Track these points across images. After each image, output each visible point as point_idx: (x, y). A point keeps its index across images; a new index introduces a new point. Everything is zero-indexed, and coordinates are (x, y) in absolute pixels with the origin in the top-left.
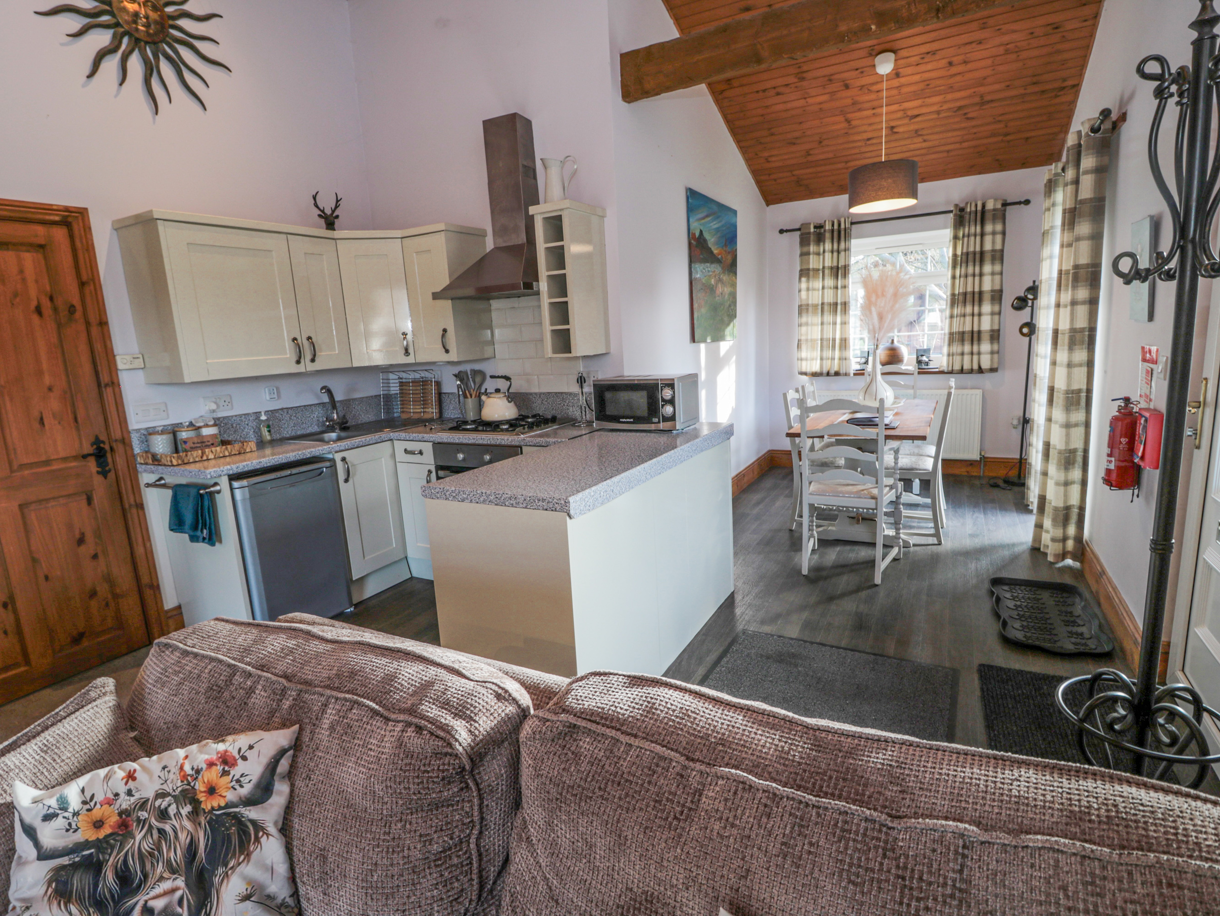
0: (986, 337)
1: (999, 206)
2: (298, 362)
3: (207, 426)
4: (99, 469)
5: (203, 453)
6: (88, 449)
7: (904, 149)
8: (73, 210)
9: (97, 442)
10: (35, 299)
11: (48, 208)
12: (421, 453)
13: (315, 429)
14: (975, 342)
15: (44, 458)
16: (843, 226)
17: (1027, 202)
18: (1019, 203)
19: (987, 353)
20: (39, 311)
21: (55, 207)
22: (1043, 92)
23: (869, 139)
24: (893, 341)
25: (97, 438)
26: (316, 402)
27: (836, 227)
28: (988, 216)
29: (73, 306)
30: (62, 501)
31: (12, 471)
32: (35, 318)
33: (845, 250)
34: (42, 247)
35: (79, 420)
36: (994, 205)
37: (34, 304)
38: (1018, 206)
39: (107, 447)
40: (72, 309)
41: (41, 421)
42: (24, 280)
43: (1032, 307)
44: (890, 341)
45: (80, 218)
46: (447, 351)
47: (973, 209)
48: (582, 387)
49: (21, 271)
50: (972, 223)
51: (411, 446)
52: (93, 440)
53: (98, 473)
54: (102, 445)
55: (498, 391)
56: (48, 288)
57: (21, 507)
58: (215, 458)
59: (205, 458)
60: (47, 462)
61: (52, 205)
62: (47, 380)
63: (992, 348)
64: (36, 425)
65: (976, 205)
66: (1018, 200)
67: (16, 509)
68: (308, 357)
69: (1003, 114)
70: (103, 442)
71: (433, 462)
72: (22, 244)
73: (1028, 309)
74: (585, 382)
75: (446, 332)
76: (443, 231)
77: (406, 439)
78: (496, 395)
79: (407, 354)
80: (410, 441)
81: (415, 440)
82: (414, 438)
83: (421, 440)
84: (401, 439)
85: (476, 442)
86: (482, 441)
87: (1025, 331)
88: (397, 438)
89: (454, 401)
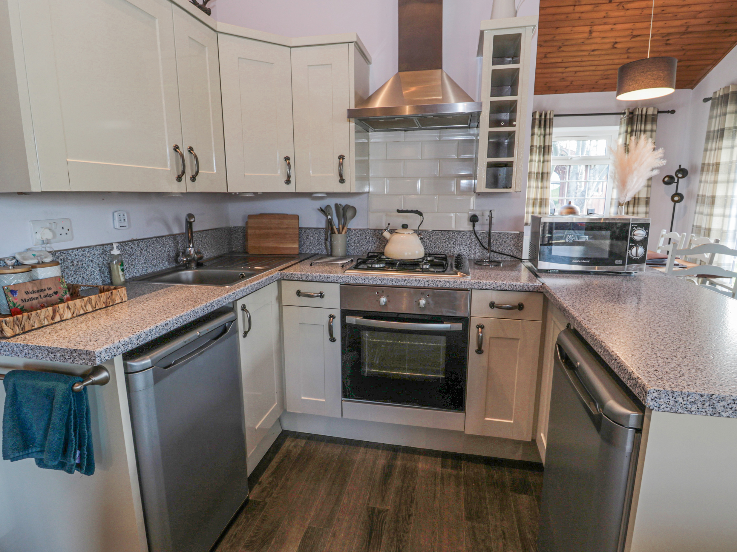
0: (643, 202)
1: (656, 113)
2: (179, 179)
3: (42, 264)
5: (54, 312)
7: (611, 62)
12: (321, 295)
13: (165, 265)
14: (636, 205)
16: (548, 117)
17: (673, 112)
18: (668, 112)
19: (643, 213)
22: (725, 30)
23: (594, 50)
24: (570, 203)
26: (166, 233)
27: (543, 117)
28: (649, 118)
33: (549, 134)
36: (653, 111)
38: (667, 114)
43: (678, 183)
44: (568, 203)
46: (342, 181)
47: (640, 113)
48: (474, 226)
50: (639, 122)
51: (305, 287)
55: (405, 226)
58: (73, 317)
59: (58, 319)
63: (646, 210)
65: (642, 111)
66: (667, 110)
68: (189, 174)
69: (689, 44)
71: (338, 306)
73: (674, 185)
74: (477, 221)
75: (343, 159)
76: (353, 42)
77: (301, 279)
78: (405, 231)
79: (288, 182)
80: (306, 281)
81: (315, 280)
82: (314, 278)
83: (325, 280)
84: (294, 279)
85: (408, 284)
86: (416, 283)
87: (676, 198)
88: (286, 278)
89: (312, 236)
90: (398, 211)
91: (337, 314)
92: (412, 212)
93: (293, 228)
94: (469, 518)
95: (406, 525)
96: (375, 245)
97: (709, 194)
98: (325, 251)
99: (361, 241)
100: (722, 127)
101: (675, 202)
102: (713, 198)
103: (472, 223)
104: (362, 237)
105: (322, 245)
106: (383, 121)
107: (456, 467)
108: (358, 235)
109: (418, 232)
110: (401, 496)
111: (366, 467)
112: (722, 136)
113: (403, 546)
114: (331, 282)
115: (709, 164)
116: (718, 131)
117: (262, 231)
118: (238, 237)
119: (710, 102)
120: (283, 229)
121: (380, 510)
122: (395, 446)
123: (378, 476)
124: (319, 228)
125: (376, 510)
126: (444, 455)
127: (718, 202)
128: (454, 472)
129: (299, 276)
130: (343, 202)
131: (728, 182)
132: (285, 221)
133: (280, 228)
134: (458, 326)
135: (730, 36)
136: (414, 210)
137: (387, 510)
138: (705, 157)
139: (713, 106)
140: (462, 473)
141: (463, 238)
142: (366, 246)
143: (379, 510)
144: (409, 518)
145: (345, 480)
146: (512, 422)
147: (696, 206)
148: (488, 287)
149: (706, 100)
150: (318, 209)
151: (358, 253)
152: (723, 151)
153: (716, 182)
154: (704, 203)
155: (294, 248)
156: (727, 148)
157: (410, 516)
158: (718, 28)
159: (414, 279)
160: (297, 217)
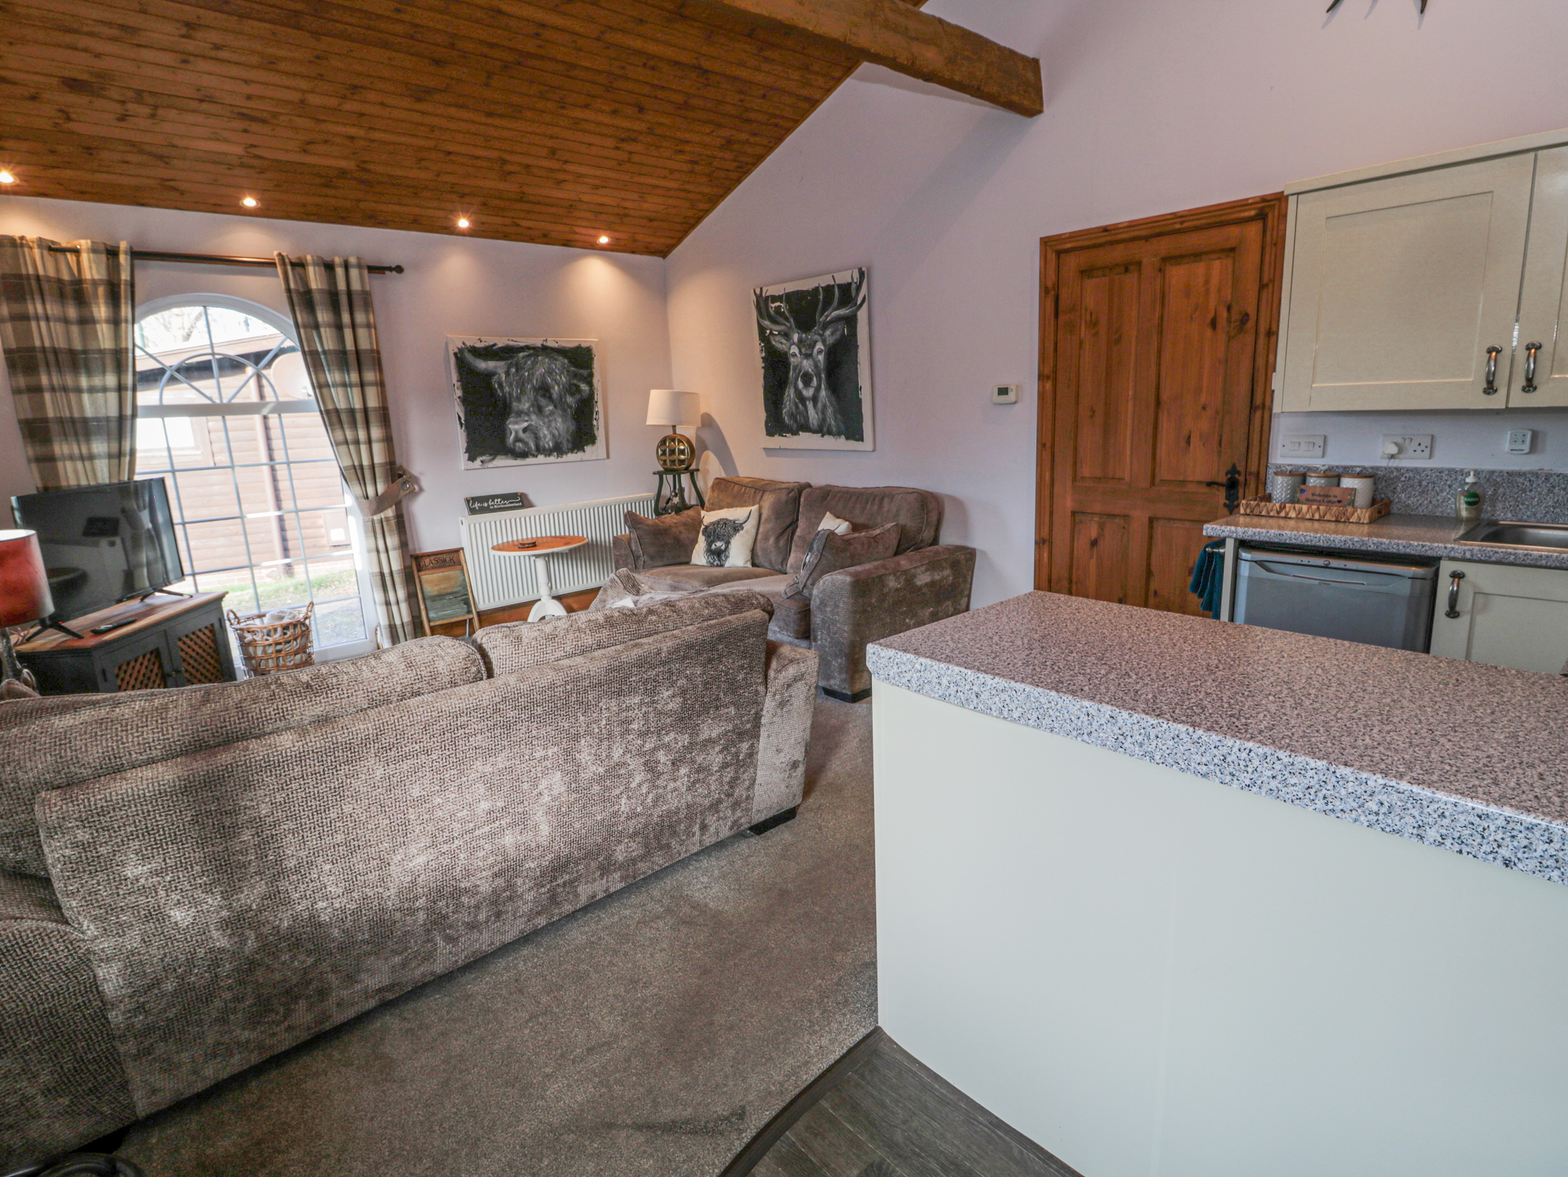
4: (1227, 502)
6: (1223, 478)
8: (1269, 198)
9: (1233, 471)
10: (1213, 311)
11: (1243, 204)
15: (1181, 478)
20: (1214, 324)
21: (1250, 201)
25: (1234, 466)
29: (1247, 315)
30: (1187, 525)
31: (1153, 483)
32: (1209, 332)
34: (1233, 250)
35: (1223, 444)
37: (1211, 316)
39: (1241, 479)
40: (1245, 318)
41: (1188, 441)
42: (1207, 291)
45: (1277, 207)
49: (1207, 282)
52: (1229, 467)
53: (1225, 505)
54: (1237, 476)
56: (1229, 297)
57: (1151, 521)
60: (1184, 482)
61: (1248, 199)
62: (1203, 399)
64: (1183, 444)
67: (1146, 521)
70: (1239, 473)
72: (1213, 252)
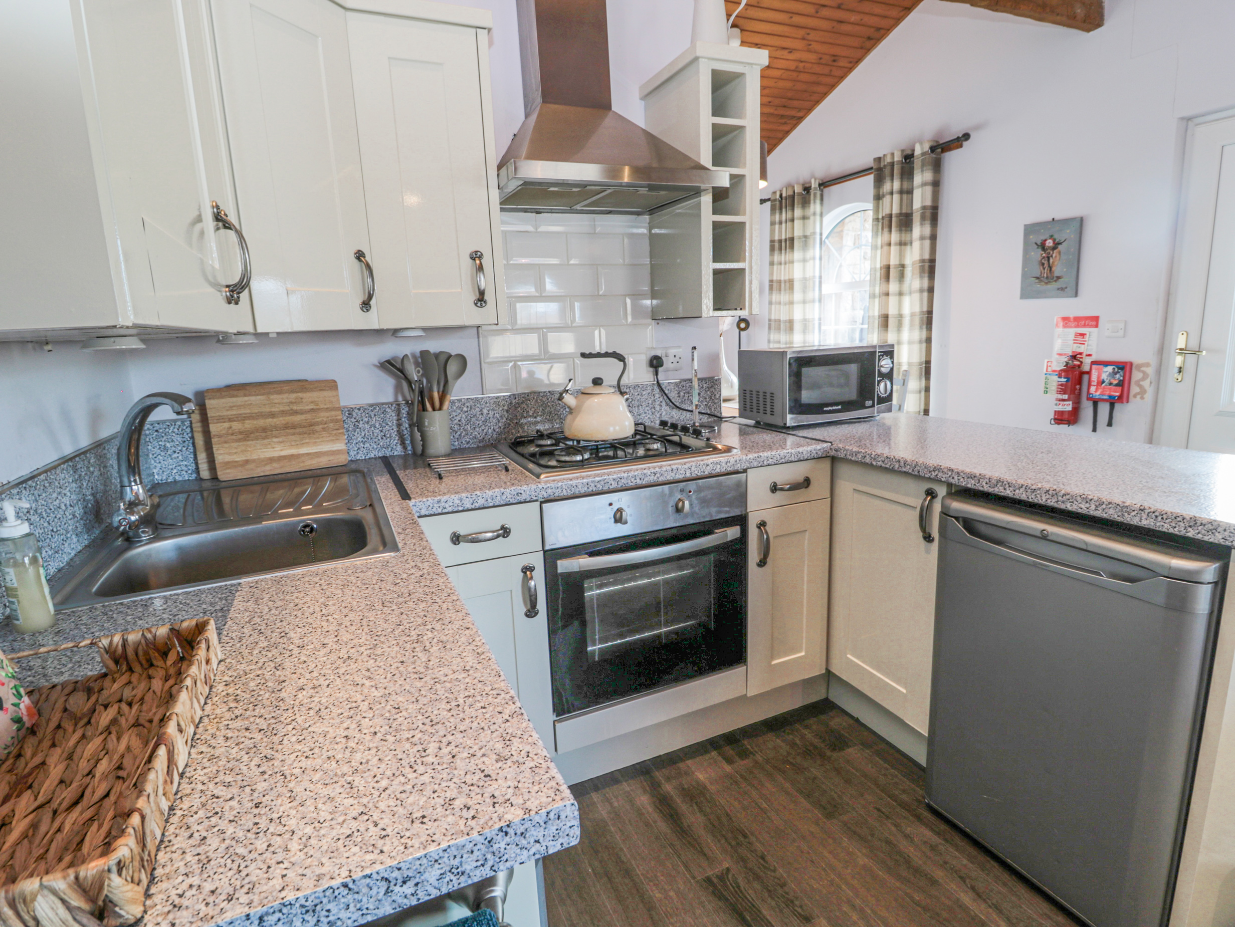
12: (505, 532)
46: (480, 303)
48: (656, 374)
55: (597, 382)
71: (538, 547)
74: (662, 366)
75: (480, 257)
76: (485, 29)
77: (461, 509)
78: (597, 389)
79: (366, 305)
80: (472, 510)
81: (491, 504)
82: (489, 500)
83: (512, 501)
84: (444, 511)
85: (660, 479)
86: (673, 474)
87: (743, 325)
88: (427, 513)
89: (368, 423)
90: (583, 355)
91: (538, 561)
92: (606, 355)
93: (327, 409)
94: (829, 816)
95: (773, 874)
96: (500, 424)
97: (783, 317)
98: (399, 448)
99: (473, 419)
100: (791, 236)
101: (741, 330)
102: (791, 322)
103: (652, 369)
104: (473, 411)
105: (390, 437)
106: (556, 189)
107: (744, 754)
108: (465, 409)
109: (620, 390)
110: (723, 836)
111: (630, 821)
112: (792, 247)
113: (801, 907)
114: (525, 502)
115: (779, 282)
116: (786, 240)
117: (249, 425)
118: (168, 445)
119: (769, 204)
120: (302, 412)
121: (719, 874)
122: (638, 766)
123: (662, 826)
124: (383, 404)
125: (715, 880)
126: (713, 744)
127: (797, 327)
128: (748, 762)
129: (457, 502)
130: (434, 346)
131: (804, 302)
132: (307, 396)
133: (296, 413)
134: (733, 533)
135: (785, 123)
136: (610, 351)
137: (728, 870)
138: (771, 274)
139: (773, 209)
140: (759, 757)
141: (642, 395)
142: (483, 427)
143: (717, 876)
144: (766, 862)
145: (623, 862)
146: (803, 654)
147: (769, 333)
148: (770, 461)
149: (763, 201)
150: (375, 366)
151: (468, 443)
152: (796, 264)
153: (791, 303)
154: (779, 329)
155: (338, 452)
156: (799, 261)
157: (763, 858)
158: (776, 112)
159: (669, 468)
160: (332, 385)
